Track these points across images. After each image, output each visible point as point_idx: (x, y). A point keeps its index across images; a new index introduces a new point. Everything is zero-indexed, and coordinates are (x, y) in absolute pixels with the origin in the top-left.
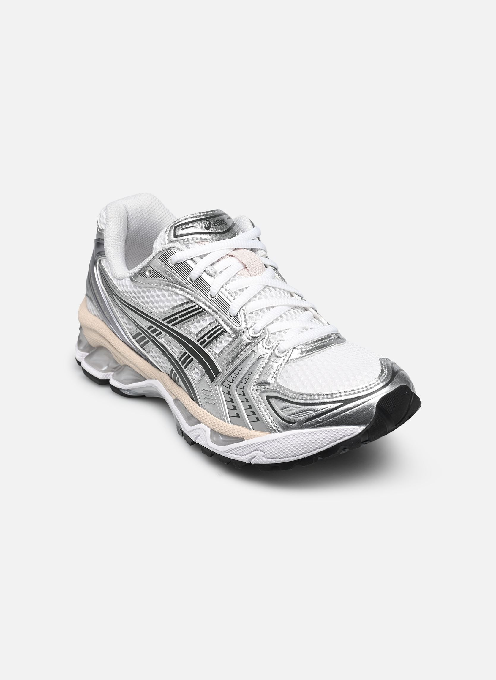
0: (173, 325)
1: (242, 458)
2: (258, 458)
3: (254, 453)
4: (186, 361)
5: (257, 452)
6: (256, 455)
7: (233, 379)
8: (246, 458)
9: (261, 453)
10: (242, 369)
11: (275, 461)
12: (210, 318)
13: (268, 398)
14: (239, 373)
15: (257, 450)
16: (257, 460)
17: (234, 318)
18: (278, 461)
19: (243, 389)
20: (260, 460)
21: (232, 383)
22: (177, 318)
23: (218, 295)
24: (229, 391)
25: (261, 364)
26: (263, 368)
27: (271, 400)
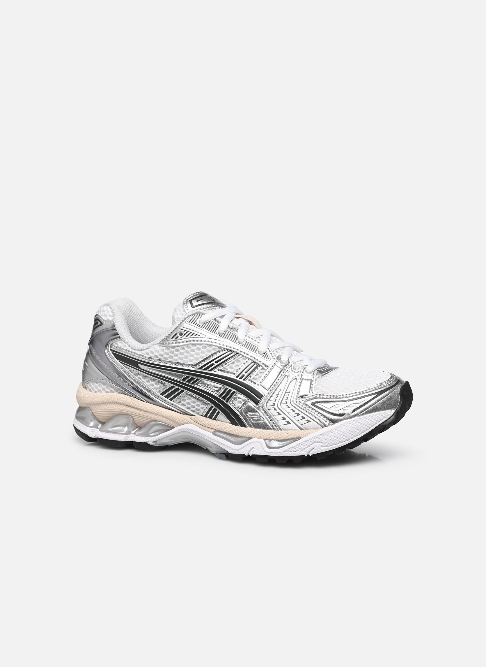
0: (210, 370)
1: (302, 453)
2: (317, 448)
3: (313, 446)
4: (228, 395)
5: (315, 444)
6: (314, 446)
7: (276, 398)
8: (306, 452)
9: (319, 443)
10: (280, 390)
11: (332, 447)
12: (242, 359)
13: (313, 404)
14: (279, 393)
15: (315, 442)
16: (316, 451)
17: (263, 355)
18: (334, 447)
19: (287, 403)
20: (319, 449)
21: (275, 401)
22: (213, 364)
23: (245, 341)
24: (274, 408)
25: (296, 383)
26: (299, 386)
27: (316, 404)
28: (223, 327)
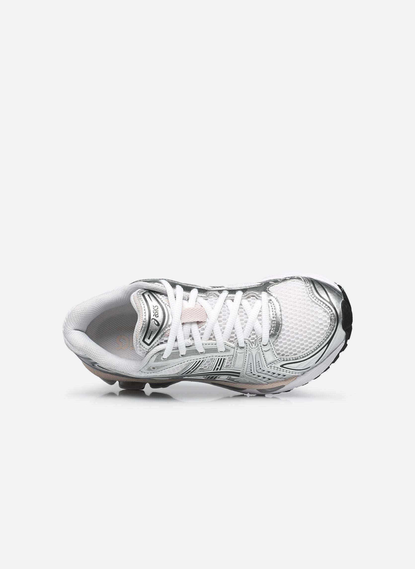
7: (250, 369)
13: (282, 366)
14: (251, 365)
22: (190, 371)
24: (253, 374)
25: (260, 356)
26: (264, 357)
27: (284, 366)
28: (183, 351)
